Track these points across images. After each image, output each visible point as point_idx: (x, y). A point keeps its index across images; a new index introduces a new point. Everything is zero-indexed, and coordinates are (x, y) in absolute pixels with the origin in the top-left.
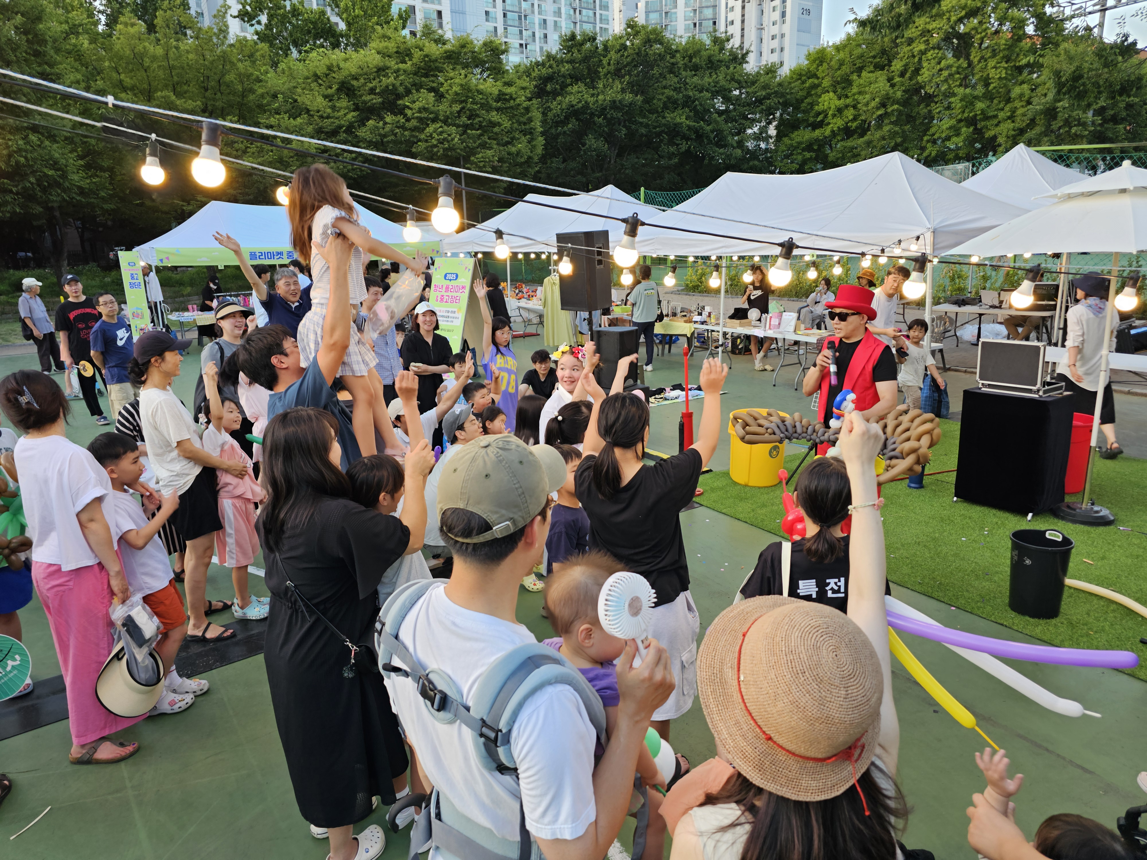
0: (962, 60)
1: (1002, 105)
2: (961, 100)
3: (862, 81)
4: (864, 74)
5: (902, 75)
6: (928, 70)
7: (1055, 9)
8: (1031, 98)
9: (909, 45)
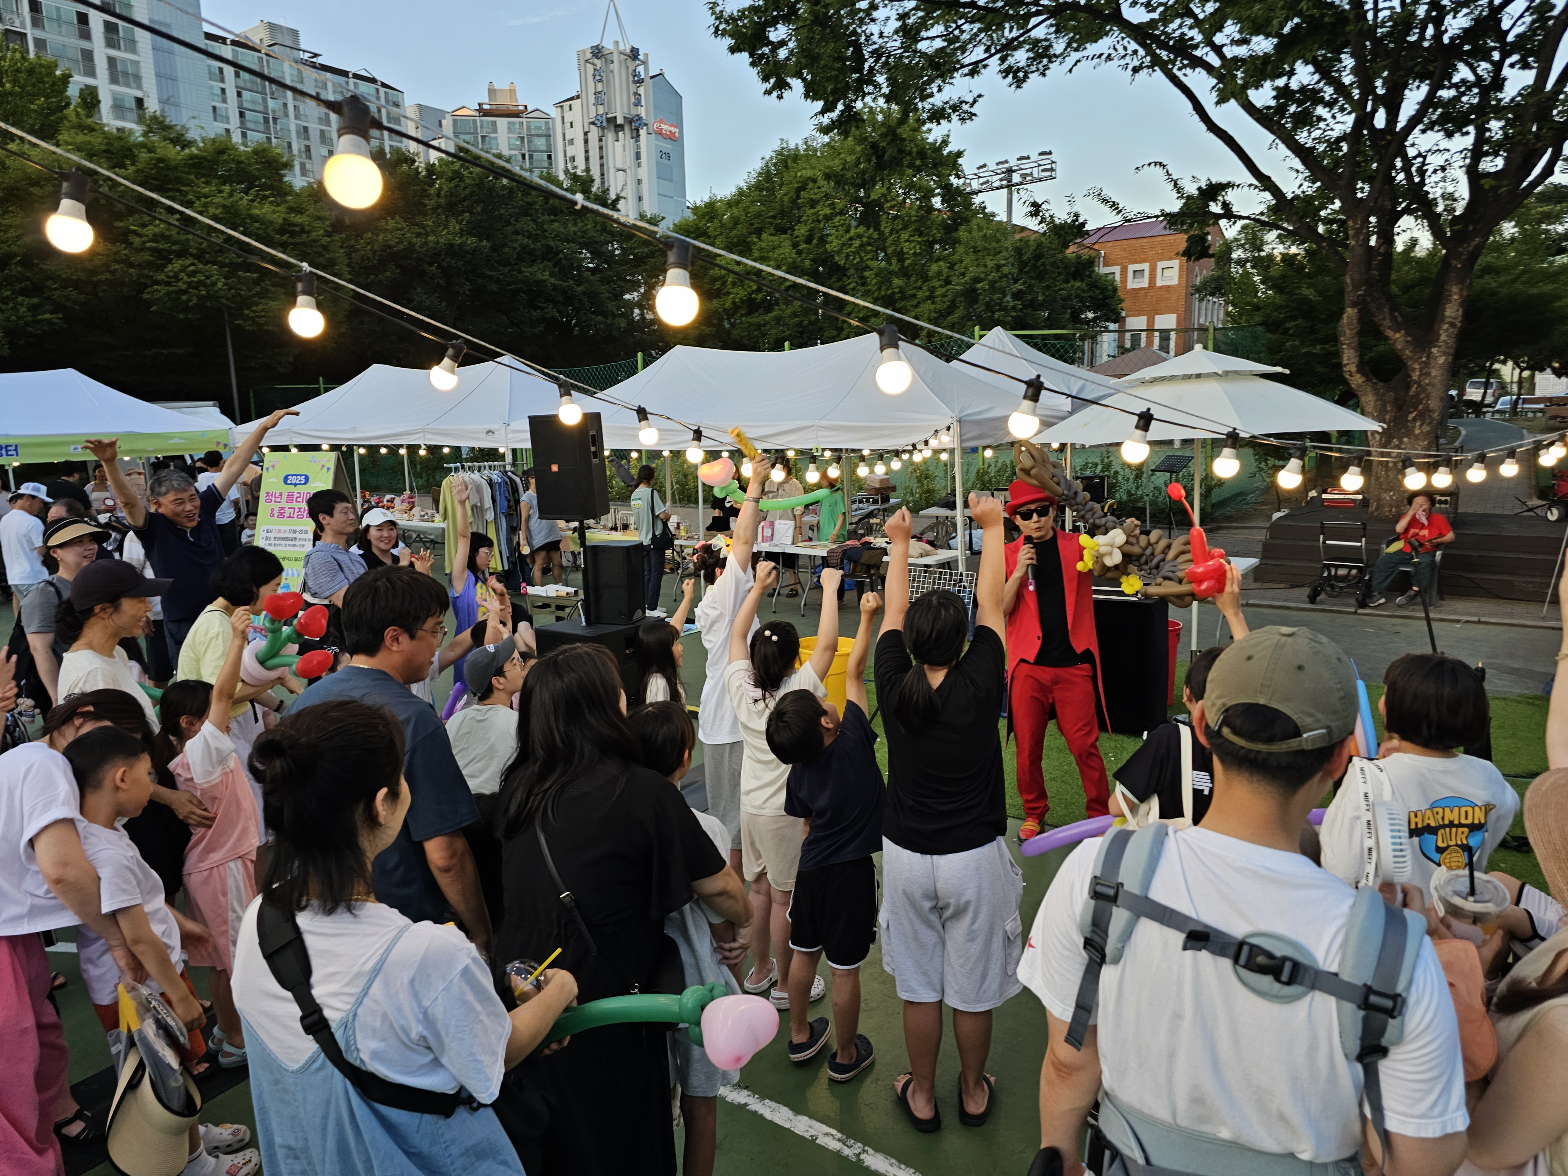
0: (872, 230)
1: (919, 283)
2: (877, 275)
3: (764, 245)
4: (764, 236)
5: (809, 240)
6: (837, 238)
7: (961, 181)
8: (948, 277)
9: (812, 207)
